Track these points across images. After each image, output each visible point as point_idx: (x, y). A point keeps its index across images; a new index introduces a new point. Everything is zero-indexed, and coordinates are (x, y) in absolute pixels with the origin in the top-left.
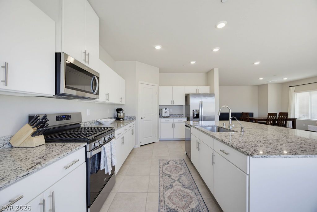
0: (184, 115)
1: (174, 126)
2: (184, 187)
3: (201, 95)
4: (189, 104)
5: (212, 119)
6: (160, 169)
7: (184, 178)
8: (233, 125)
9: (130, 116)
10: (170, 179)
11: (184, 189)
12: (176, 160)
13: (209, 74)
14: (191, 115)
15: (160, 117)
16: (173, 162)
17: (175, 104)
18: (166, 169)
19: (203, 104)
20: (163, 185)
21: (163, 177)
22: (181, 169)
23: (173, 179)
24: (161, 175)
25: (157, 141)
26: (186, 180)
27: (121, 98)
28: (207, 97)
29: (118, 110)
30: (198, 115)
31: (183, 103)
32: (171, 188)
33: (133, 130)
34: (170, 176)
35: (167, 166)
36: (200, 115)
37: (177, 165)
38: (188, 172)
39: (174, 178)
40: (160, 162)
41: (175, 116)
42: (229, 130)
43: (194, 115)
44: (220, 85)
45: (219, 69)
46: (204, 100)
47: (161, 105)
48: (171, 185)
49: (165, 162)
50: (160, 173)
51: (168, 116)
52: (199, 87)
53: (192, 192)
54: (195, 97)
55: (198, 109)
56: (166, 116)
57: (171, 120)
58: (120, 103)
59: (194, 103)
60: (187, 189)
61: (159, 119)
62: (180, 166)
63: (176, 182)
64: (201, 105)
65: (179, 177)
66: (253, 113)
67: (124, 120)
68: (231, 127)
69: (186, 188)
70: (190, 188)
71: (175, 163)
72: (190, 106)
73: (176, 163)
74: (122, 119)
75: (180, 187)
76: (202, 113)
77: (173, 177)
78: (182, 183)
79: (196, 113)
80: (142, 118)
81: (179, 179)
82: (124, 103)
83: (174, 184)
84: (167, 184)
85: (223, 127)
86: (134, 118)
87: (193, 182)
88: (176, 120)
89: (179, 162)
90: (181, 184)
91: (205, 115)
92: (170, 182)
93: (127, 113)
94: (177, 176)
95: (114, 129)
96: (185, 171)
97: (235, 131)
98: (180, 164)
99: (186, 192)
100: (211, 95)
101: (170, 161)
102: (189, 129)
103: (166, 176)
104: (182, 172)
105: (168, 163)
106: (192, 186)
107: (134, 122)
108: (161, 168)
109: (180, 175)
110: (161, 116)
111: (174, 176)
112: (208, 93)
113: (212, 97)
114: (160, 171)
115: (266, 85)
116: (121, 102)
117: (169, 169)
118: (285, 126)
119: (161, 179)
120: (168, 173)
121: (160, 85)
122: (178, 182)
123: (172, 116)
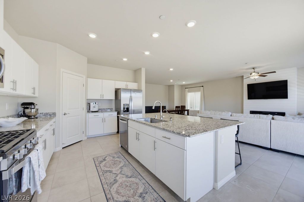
0: (114, 109)
1: (104, 120)
2: (129, 177)
3: (131, 90)
4: (119, 99)
5: (139, 112)
6: (98, 168)
7: (125, 169)
8: (164, 116)
9: (47, 112)
10: (112, 175)
11: (129, 178)
12: (112, 155)
13: (136, 72)
14: (122, 109)
15: (88, 112)
16: (110, 157)
17: (104, 98)
18: (105, 166)
19: (133, 99)
20: (107, 183)
21: (103, 175)
22: (120, 162)
23: (115, 174)
24: (101, 174)
25: (84, 138)
26: (127, 171)
27: (34, 89)
28: (136, 93)
29: (23, 104)
30: (128, 109)
31: (113, 97)
32: (116, 182)
33: (54, 130)
34: (111, 172)
35: (104, 162)
36: (130, 109)
37: (115, 159)
38: (127, 163)
39: (116, 172)
40: (95, 160)
41: (104, 110)
42: (161, 120)
43: (124, 108)
44: (146, 83)
45: (146, 69)
46: (134, 95)
47: (88, 98)
48: (115, 180)
49: (101, 159)
50: (99, 172)
51: (97, 110)
52: (128, 83)
53: (136, 179)
54: (126, 92)
55: (128, 103)
56: (94, 111)
57: (100, 114)
58: (33, 95)
59: (125, 97)
60: (131, 179)
61: (87, 114)
62: (118, 159)
63: (119, 175)
64: (131, 99)
65: (120, 170)
66: (165, 106)
67: (37, 118)
68: (162, 118)
69: (130, 177)
70: (134, 176)
71: (112, 157)
72: (120, 100)
73: (114, 157)
74: (33, 117)
75: (124, 179)
76: (132, 107)
77: (114, 172)
78: (125, 174)
79: (126, 107)
80: (64, 115)
81: (121, 172)
82: (37, 95)
83: (117, 178)
84: (110, 180)
85: (155, 118)
86: (54, 114)
87: (134, 170)
88: (106, 114)
89: (116, 156)
90: (124, 176)
91: (135, 109)
92: (113, 177)
93: (42, 108)
94: (118, 170)
95: (36, 131)
96: (124, 163)
97: (166, 121)
98: (118, 157)
99: (131, 181)
100: (139, 91)
101: (106, 157)
102: (126, 122)
103: (107, 173)
104: (122, 165)
105: (105, 160)
106: (135, 174)
107: (53, 120)
108: (98, 166)
109: (121, 168)
110: (89, 110)
111: (114, 170)
112: (136, 89)
113: (139, 92)
114: (99, 170)
115: (173, 86)
116: (34, 93)
117: (108, 165)
118: (184, 114)
119: (102, 178)
120: (108, 169)
121: (88, 77)
122: (121, 175)
123: (100, 110)
